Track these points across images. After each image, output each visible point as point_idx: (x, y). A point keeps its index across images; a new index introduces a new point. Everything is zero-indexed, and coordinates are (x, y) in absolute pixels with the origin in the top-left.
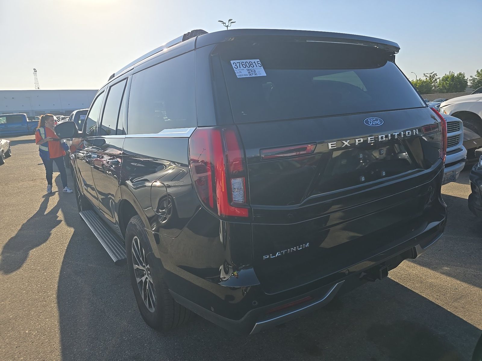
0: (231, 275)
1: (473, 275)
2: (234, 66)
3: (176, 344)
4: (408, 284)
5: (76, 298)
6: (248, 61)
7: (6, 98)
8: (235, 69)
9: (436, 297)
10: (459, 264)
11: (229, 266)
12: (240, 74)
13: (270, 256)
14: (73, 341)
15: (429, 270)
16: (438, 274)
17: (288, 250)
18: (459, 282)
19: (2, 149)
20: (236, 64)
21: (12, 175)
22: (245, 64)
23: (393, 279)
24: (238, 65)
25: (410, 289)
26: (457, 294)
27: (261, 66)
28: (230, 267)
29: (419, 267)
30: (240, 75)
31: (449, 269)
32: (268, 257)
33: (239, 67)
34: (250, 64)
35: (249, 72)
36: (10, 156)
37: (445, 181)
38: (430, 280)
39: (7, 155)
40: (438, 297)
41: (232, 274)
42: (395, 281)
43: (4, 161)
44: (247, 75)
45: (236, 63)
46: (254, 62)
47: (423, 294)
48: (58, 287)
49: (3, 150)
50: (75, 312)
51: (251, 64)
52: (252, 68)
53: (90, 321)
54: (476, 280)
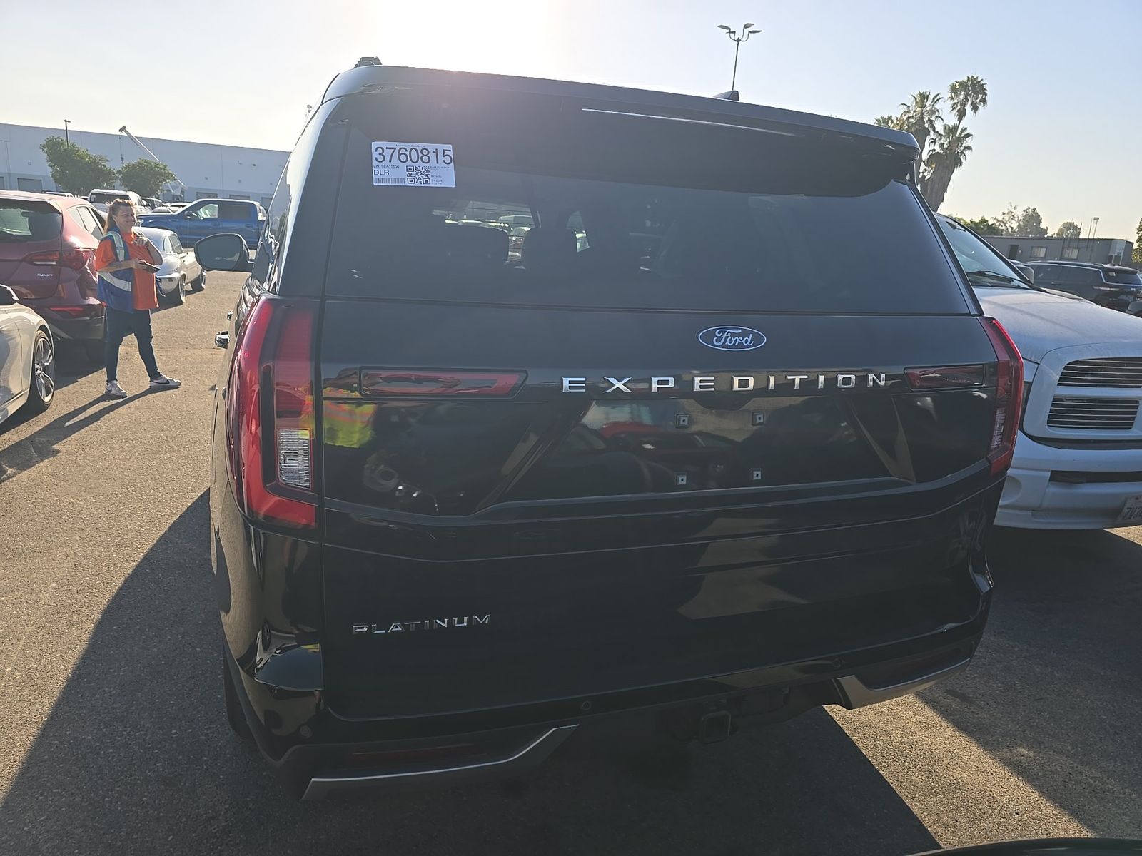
0: (275, 653)
1: (1090, 785)
2: (375, 155)
3: (264, 773)
4: (892, 768)
5: (138, 620)
6: (419, 146)
7: (240, 164)
8: (374, 162)
9: (946, 818)
10: (1069, 748)
11: (273, 632)
12: (383, 176)
13: (370, 629)
14: (77, 712)
15: (974, 747)
16: (988, 761)
17: (423, 622)
18: (1036, 796)
19: (182, 273)
20: (383, 151)
21: (183, 331)
22: (408, 153)
23: (860, 745)
24: (387, 153)
25: (890, 782)
26: (1010, 827)
27: (450, 163)
28: (274, 635)
29: (949, 730)
30: (383, 180)
31: (1032, 754)
32: (365, 629)
33: (387, 158)
34: (420, 155)
35: (410, 175)
36: (202, 289)
37: (1131, 516)
38: (958, 773)
39: (197, 286)
40: (952, 822)
41: (277, 650)
42: (864, 751)
43: (183, 299)
44: (401, 180)
45: (385, 149)
46: (436, 151)
47: (915, 805)
48: (121, 589)
49: (184, 275)
50: (116, 652)
51: (424, 155)
52: (423, 165)
53: (134, 678)
54: (1089, 804)
